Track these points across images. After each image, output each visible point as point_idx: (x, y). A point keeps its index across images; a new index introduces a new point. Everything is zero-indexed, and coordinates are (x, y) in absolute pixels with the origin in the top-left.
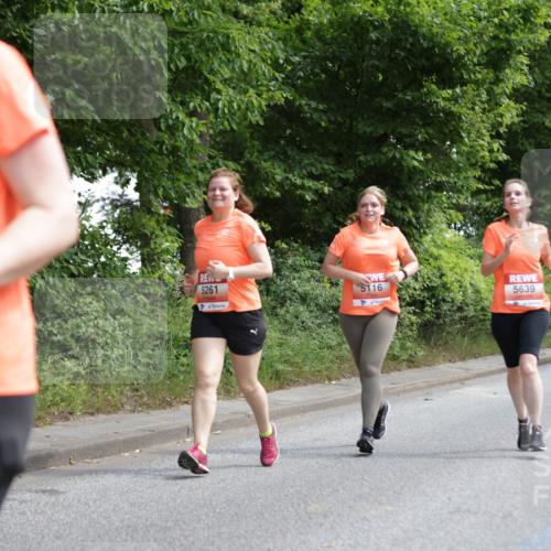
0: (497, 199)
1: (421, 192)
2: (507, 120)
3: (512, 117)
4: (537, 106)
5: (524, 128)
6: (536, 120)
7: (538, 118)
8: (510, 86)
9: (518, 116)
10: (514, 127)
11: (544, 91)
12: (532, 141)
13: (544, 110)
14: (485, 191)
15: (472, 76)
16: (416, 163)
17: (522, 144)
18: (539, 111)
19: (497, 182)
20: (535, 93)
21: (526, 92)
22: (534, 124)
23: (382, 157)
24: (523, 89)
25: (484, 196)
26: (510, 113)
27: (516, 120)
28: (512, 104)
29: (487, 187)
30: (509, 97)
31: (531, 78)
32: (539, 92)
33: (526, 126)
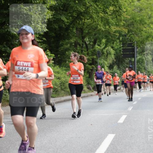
0: (44, 45)
1: (17, 43)
2: (48, 17)
3: (49, 16)
4: (58, 12)
5: (54, 20)
6: (58, 17)
7: (59, 17)
8: (49, 5)
9: (52, 15)
10: (50, 20)
11: (60, 7)
12: (57, 24)
13: (61, 13)
14: (40, 42)
15: (35, 2)
16: (15, 33)
17: (54, 26)
18: (59, 14)
19: (44, 39)
20: (58, 8)
21: (54, 7)
22: (57, 19)
23: (4, 31)
24: (54, 6)
25: (40, 44)
26: (49, 15)
27: (51, 17)
28: (49, 11)
29: (40, 41)
30: (48, 9)
31: (56, 2)
32: (59, 7)
33: (55, 19)
